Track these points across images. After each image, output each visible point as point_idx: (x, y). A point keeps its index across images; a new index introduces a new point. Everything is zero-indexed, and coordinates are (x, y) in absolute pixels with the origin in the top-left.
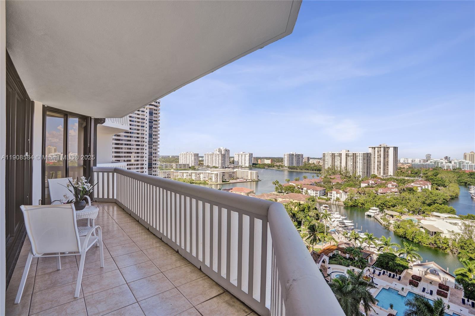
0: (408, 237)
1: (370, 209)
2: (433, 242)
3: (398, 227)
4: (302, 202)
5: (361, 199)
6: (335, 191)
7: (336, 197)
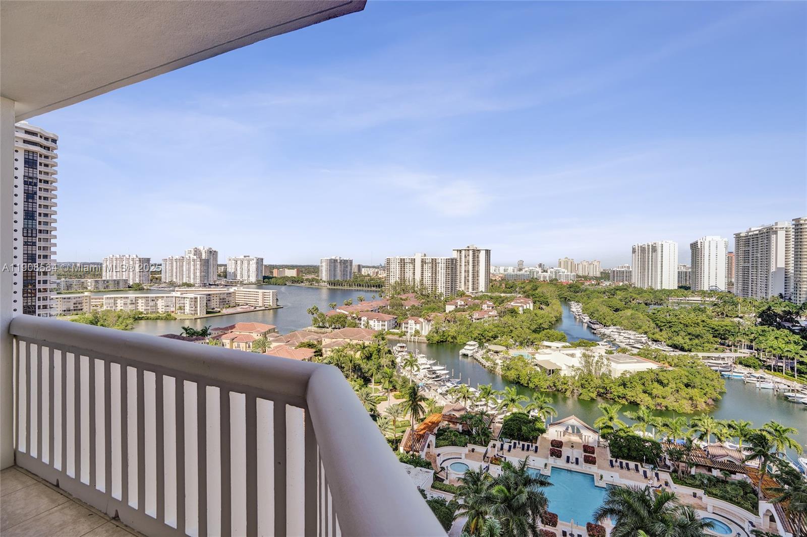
0: (522, 382)
1: (465, 344)
2: (552, 385)
3: (508, 369)
4: (367, 343)
5: (452, 329)
6: (413, 319)
7: (414, 330)
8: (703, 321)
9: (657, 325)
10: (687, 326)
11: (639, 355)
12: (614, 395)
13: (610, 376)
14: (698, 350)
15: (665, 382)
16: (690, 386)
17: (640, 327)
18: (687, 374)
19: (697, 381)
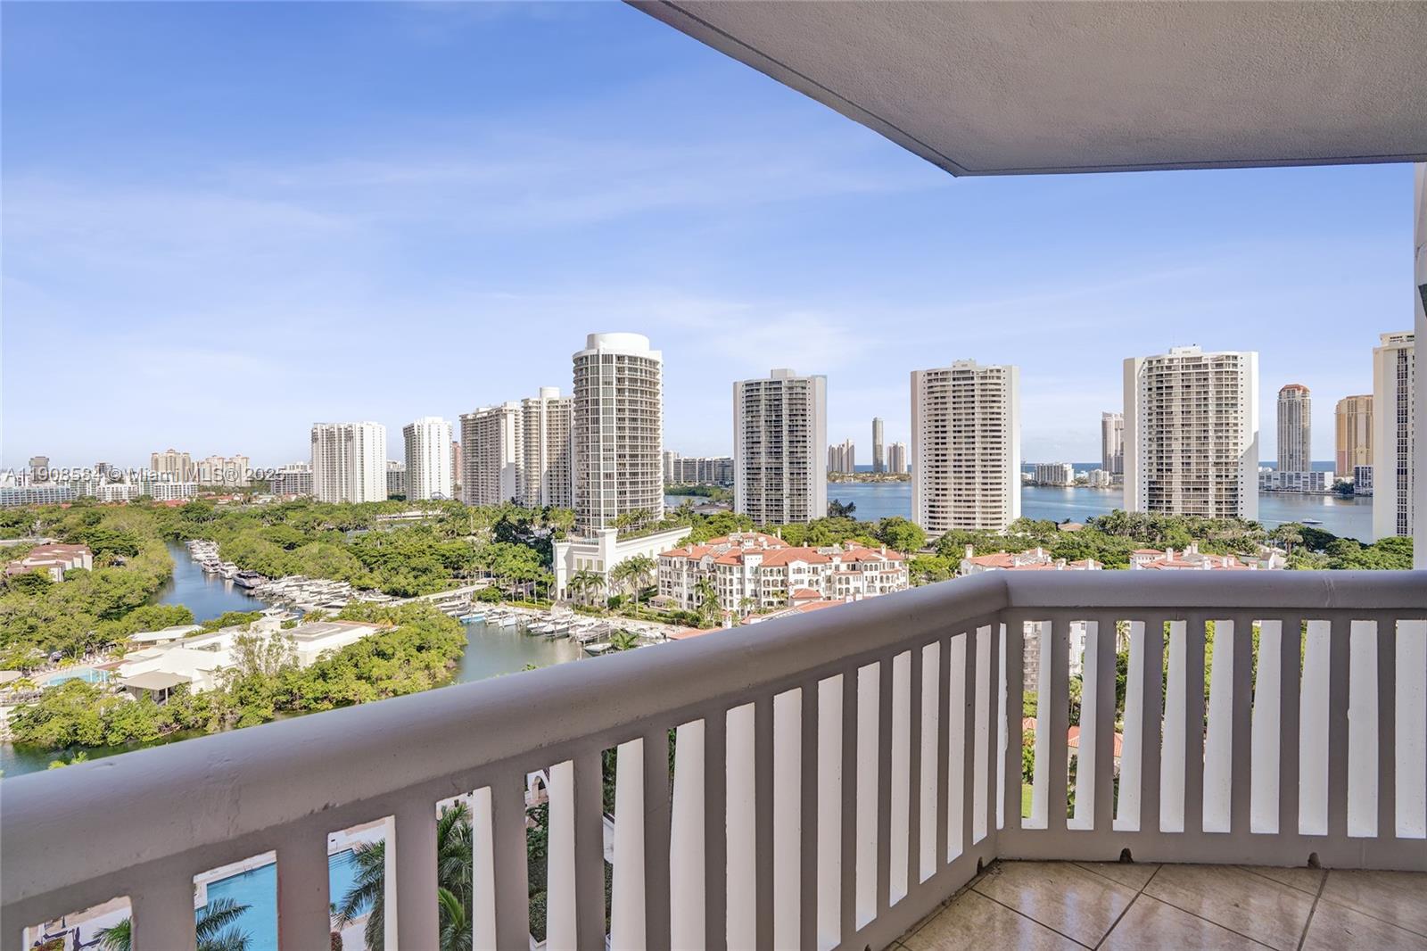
0: (86, 739)
2: (170, 721)
3: (35, 721)
8: (430, 547)
9: (364, 562)
10: (409, 558)
11: (342, 618)
12: (308, 699)
13: (297, 666)
14: (427, 592)
15: (390, 651)
16: (423, 648)
17: (336, 571)
18: (418, 631)
19: (432, 638)
